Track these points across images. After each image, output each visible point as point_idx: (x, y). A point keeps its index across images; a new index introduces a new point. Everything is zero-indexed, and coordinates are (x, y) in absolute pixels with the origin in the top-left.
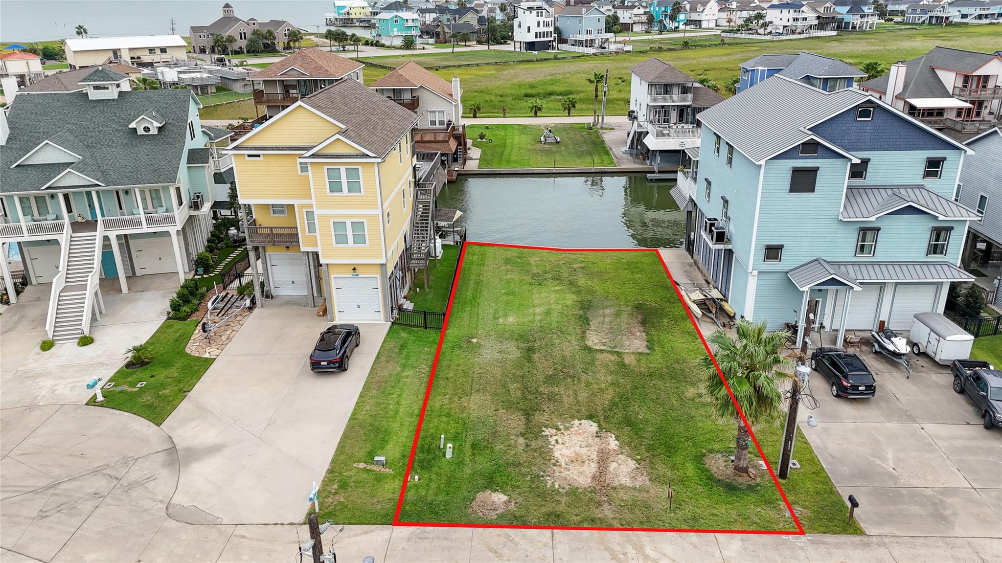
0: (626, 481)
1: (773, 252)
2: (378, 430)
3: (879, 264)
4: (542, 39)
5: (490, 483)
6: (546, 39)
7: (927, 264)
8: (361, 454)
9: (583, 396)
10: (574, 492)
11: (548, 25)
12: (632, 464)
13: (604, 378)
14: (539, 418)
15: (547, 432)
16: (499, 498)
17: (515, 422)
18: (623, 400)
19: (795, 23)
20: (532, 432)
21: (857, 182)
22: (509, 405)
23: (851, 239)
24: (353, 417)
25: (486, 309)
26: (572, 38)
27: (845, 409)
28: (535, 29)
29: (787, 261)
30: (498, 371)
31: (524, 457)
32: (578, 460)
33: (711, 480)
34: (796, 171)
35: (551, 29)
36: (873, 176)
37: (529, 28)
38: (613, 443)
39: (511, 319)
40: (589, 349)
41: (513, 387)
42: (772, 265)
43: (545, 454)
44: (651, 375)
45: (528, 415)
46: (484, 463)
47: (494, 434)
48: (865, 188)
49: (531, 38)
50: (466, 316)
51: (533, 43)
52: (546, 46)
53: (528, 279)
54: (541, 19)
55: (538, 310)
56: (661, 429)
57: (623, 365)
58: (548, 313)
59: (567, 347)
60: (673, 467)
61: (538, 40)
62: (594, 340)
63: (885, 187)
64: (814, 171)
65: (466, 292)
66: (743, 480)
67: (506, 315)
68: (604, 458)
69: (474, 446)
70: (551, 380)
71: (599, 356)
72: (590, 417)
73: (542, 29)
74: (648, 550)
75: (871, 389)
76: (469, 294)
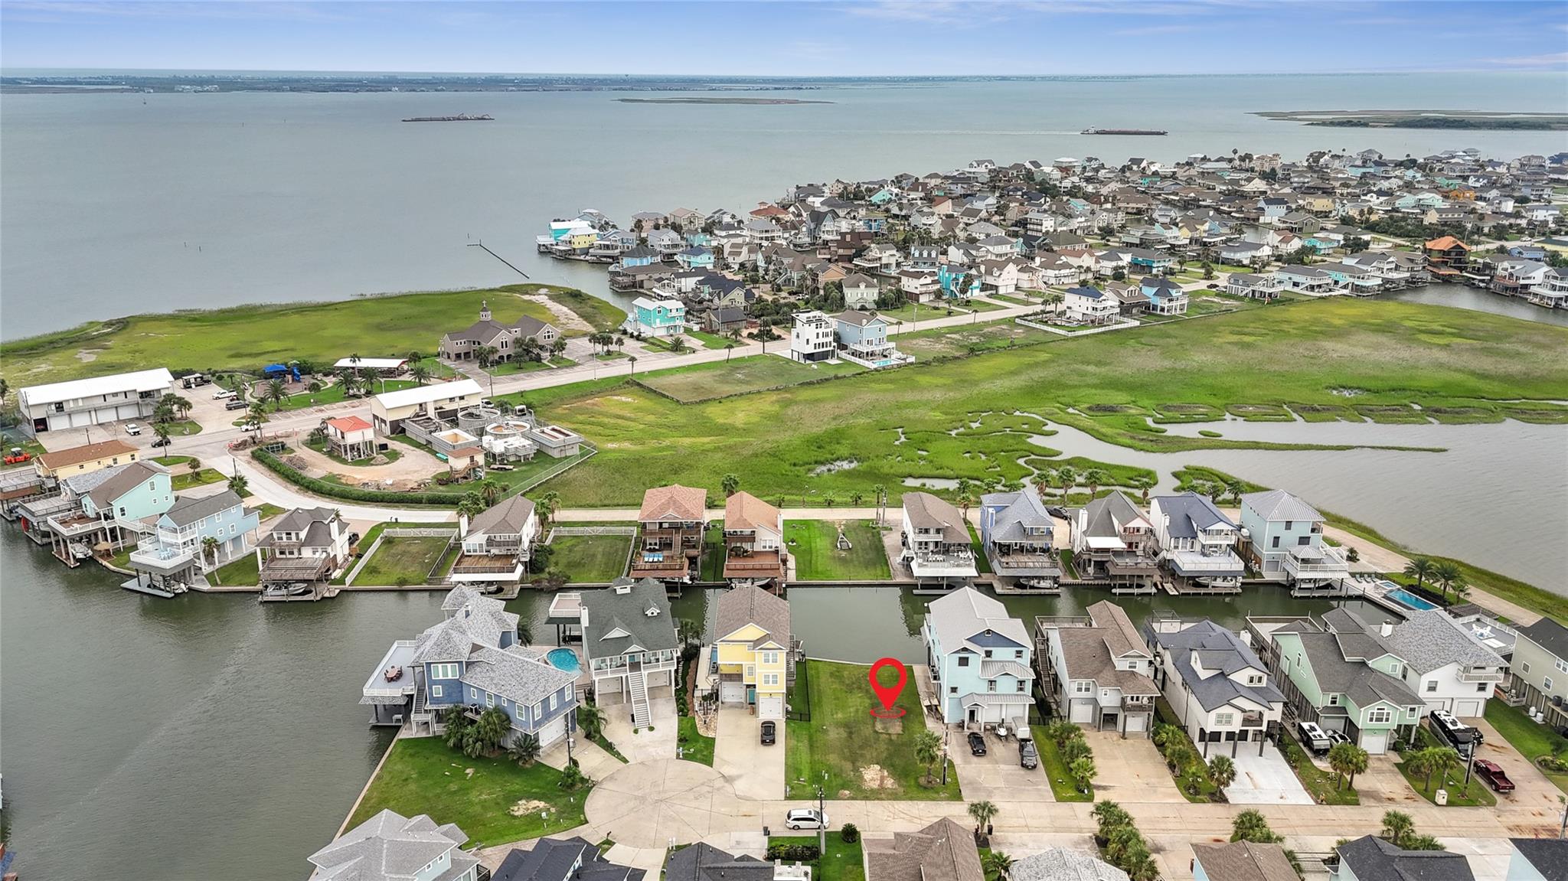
0: (890, 786)
1: (954, 690)
2: (797, 769)
3: (998, 695)
4: (821, 350)
5: (843, 788)
6: (825, 349)
7: (1017, 695)
8: (795, 778)
9: (874, 754)
10: (872, 790)
11: (827, 335)
12: (892, 781)
13: (883, 746)
14: (859, 764)
15: (861, 769)
16: (847, 792)
17: (848, 766)
18: (890, 756)
19: (1094, 313)
20: (856, 770)
21: (988, 659)
22: (845, 759)
23: (986, 684)
24: (786, 764)
25: (827, 708)
26: (851, 346)
27: (975, 759)
28: (814, 340)
29: (959, 694)
30: (838, 744)
31: (854, 779)
32: (873, 779)
33: (919, 786)
34: (960, 658)
35: (831, 339)
36: (994, 657)
37: (808, 340)
38: (886, 774)
39: (840, 715)
40: (876, 732)
41: (845, 751)
42: (954, 695)
43: (861, 777)
44: (902, 745)
45: (853, 763)
46: (839, 781)
47: (841, 770)
48: (992, 662)
49: (810, 349)
50: (817, 713)
51: (813, 354)
52: (825, 356)
53: (844, 688)
54: (820, 331)
55: (852, 710)
56: (904, 768)
57: (891, 740)
58: (857, 711)
59: (867, 731)
60: (907, 782)
61: (818, 350)
62: (879, 727)
63: (1000, 662)
64: (967, 658)
65: (814, 699)
66: (930, 785)
67: (837, 713)
68: (882, 779)
69: (835, 775)
70: (861, 747)
71: (881, 736)
72: (877, 764)
73: (821, 340)
74: (896, 807)
75: (984, 752)
76: (816, 698)
